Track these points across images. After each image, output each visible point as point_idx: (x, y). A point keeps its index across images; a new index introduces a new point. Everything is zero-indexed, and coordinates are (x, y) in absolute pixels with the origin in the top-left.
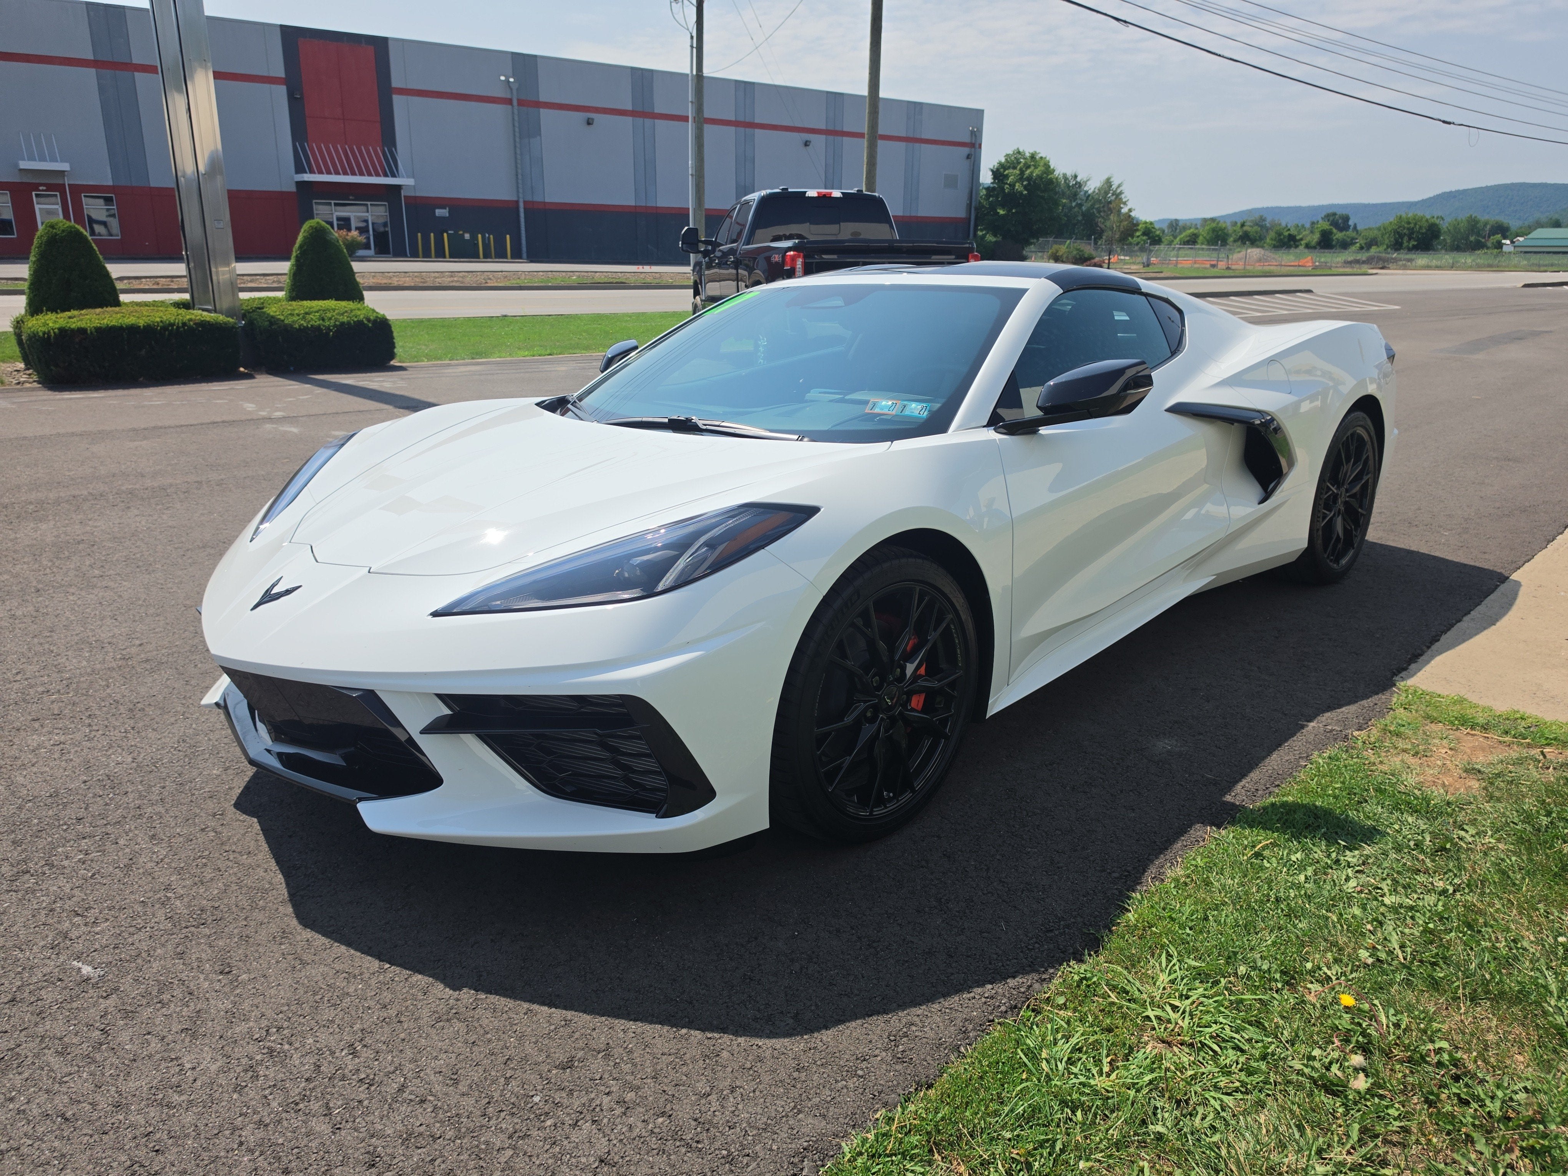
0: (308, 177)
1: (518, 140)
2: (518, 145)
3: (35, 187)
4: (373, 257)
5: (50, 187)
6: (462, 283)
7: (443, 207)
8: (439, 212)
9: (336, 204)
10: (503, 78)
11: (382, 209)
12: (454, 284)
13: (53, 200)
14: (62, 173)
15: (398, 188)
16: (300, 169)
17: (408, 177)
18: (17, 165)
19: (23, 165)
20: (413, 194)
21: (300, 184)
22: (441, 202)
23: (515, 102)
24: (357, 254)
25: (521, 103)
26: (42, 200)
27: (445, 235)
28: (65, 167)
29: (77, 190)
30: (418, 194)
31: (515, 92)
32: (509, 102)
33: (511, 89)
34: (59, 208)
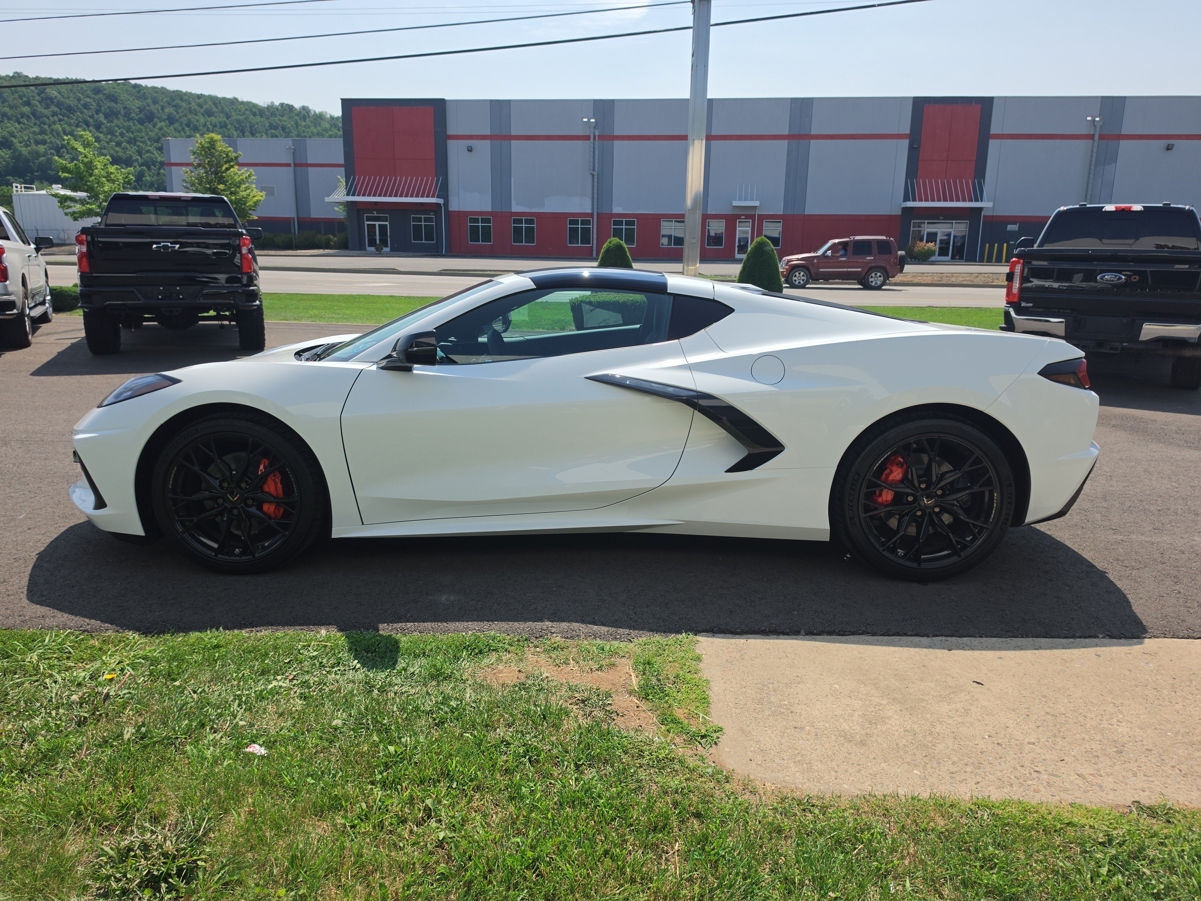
0: (910, 204)
1: (1093, 167)
2: (1092, 171)
3: (739, 216)
4: (949, 261)
5: (747, 217)
6: (971, 281)
7: (1014, 223)
8: (1010, 227)
9: (928, 223)
10: (1089, 118)
11: (964, 225)
12: (965, 283)
13: (747, 224)
14: (755, 208)
15: (981, 209)
16: (906, 199)
17: (988, 201)
18: (732, 203)
19: (735, 203)
20: (990, 214)
21: (905, 210)
22: (1013, 220)
23: (1097, 137)
24: (930, 260)
25: (1102, 137)
26: (742, 224)
27: (1005, 245)
28: (756, 203)
29: (762, 218)
30: (995, 214)
31: (1098, 129)
32: (1091, 137)
33: (1095, 126)
34: (749, 229)
